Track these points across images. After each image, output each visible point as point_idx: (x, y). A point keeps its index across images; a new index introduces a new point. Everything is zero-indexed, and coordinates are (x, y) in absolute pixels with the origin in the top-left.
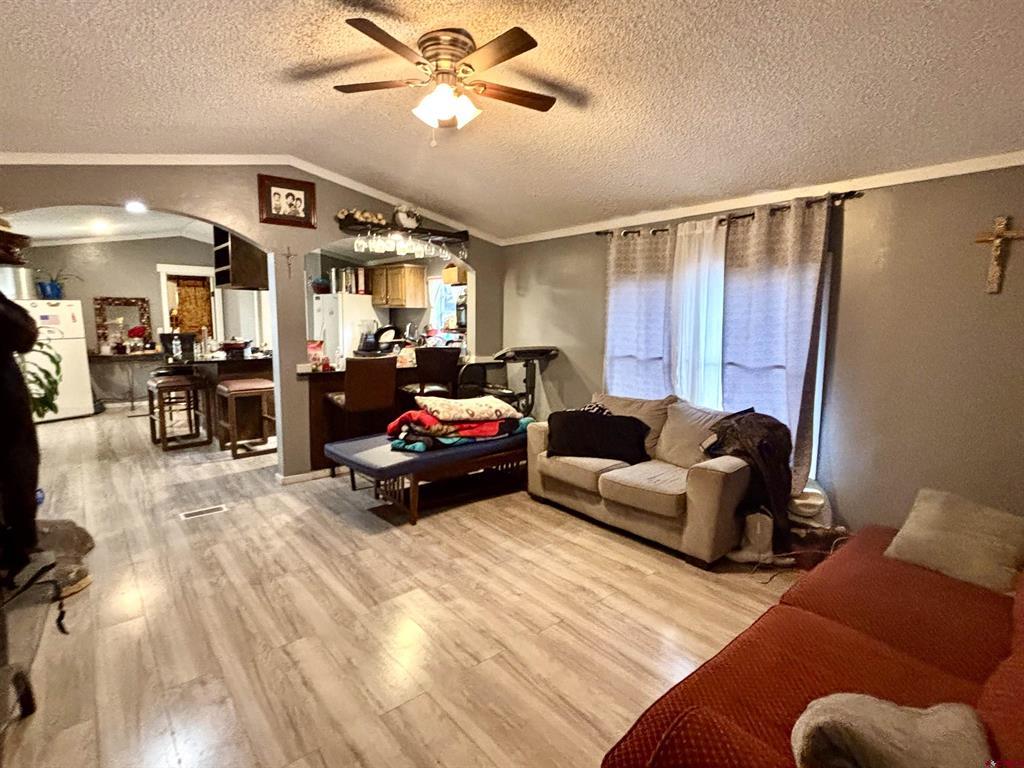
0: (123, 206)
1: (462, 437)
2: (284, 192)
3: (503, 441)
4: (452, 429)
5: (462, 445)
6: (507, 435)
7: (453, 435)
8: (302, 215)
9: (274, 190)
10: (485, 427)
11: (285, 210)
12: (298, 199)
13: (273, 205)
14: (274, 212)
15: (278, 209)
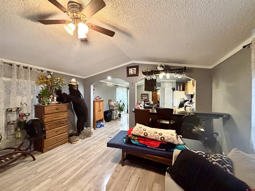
0: (107, 78)
1: (140, 143)
2: (131, 69)
3: (161, 152)
4: (136, 138)
5: (139, 146)
6: (164, 150)
7: (136, 141)
8: (135, 73)
9: (130, 69)
10: (152, 143)
11: (132, 73)
12: (135, 70)
13: (129, 73)
14: (130, 74)
15: (130, 73)
